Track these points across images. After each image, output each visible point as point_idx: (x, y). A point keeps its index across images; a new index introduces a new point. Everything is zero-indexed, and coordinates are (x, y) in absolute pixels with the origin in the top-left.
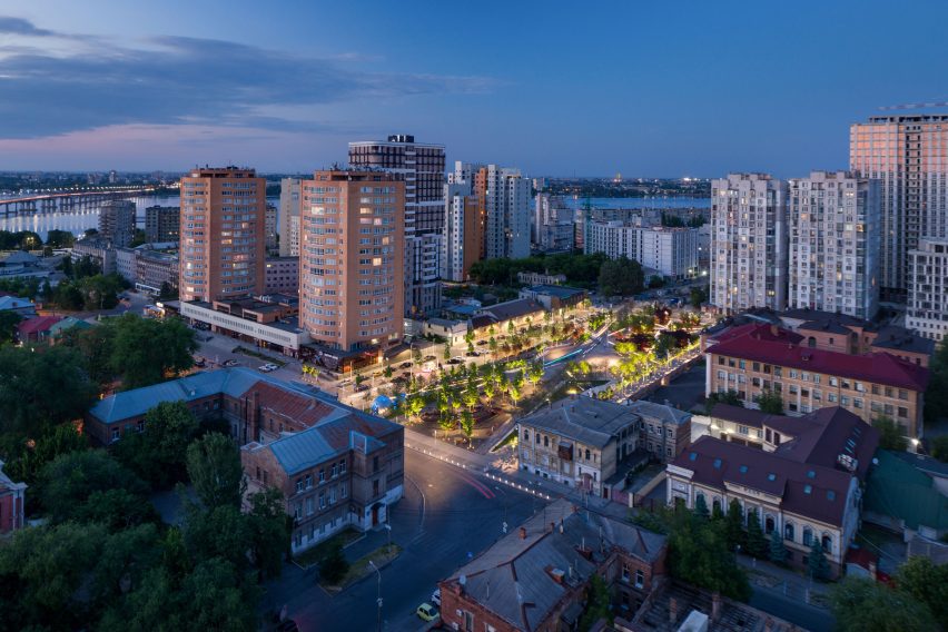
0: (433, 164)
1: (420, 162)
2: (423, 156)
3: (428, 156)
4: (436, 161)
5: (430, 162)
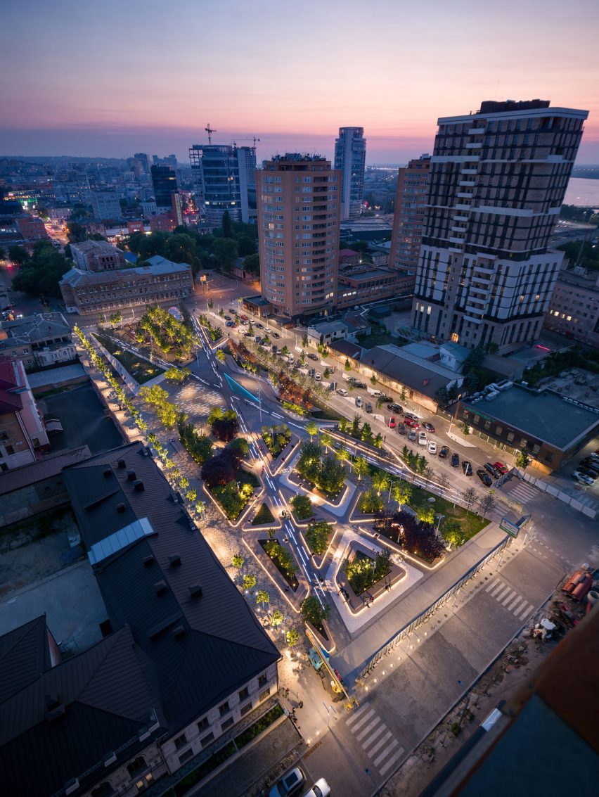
0: (514, 146)
1: (492, 143)
2: (499, 133)
3: (508, 132)
4: (520, 140)
5: (510, 142)
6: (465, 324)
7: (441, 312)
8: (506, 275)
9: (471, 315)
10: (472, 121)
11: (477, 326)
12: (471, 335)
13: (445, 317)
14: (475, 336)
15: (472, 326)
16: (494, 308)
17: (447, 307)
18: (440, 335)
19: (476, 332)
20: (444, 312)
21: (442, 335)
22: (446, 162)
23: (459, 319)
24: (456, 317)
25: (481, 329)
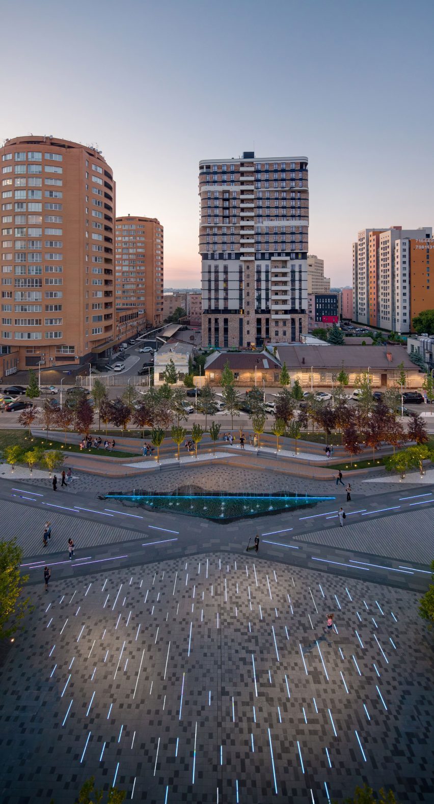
1: (262, 177)
6: (272, 324)
7: (241, 320)
8: (300, 272)
9: (277, 312)
10: (239, 163)
11: (285, 321)
12: (281, 334)
13: (248, 324)
14: (285, 333)
15: (281, 324)
16: (297, 301)
17: (248, 313)
18: (245, 345)
19: (285, 329)
20: (245, 320)
21: (249, 344)
22: (222, 190)
23: (263, 322)
24: (259, 321)
25: (289, 324)
